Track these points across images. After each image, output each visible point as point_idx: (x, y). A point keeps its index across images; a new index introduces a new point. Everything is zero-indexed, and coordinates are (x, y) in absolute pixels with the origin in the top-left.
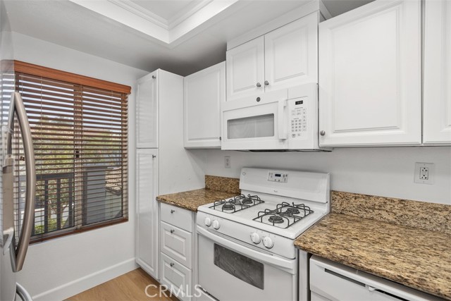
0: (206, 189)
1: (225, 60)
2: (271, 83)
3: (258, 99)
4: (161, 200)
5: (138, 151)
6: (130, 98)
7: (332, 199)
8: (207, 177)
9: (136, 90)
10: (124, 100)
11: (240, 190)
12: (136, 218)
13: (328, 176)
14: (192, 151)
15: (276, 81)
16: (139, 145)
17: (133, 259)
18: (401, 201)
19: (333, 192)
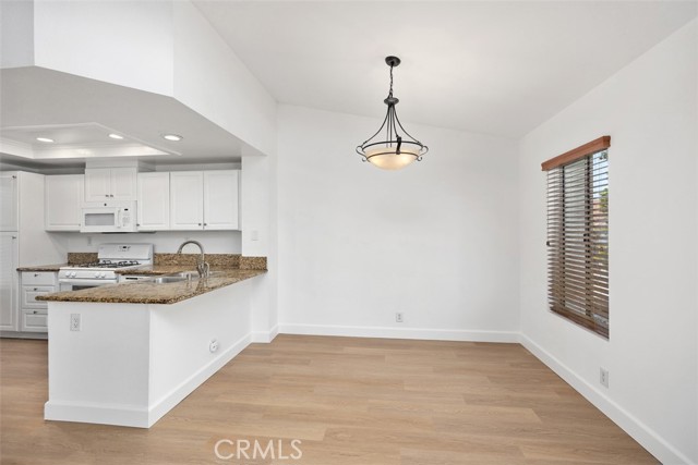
0: (70, 263)
1: (83, 174)
2: (115, 196)
3: (105, 204)
4: (24, 270)
8: (70, 254)
11: (99, 259)
13: (151, 246)
19: (155, 254)
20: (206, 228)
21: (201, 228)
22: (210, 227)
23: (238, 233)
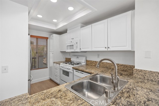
0: (66, 61)
1: (67, 32)
2: (74, 39)
3: (71, 42)
4: (54, 63)
5: (50, 52)
6: (48, 40)
7: (86, 62)
8: (66, 58)
9: (49, 38)
10: (47, 40)
11: (71, 61)
12: (49, 67)
13: (85, 57)
14: (62, 52)
15: (75, 38)
16: (50, 51)
17: (49, 77)
18: (95, 61)
19: (86, 60)
20: (109, 50)
21: (106, 50)
22: (111, 49)
23: (132, 53)
